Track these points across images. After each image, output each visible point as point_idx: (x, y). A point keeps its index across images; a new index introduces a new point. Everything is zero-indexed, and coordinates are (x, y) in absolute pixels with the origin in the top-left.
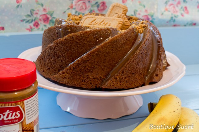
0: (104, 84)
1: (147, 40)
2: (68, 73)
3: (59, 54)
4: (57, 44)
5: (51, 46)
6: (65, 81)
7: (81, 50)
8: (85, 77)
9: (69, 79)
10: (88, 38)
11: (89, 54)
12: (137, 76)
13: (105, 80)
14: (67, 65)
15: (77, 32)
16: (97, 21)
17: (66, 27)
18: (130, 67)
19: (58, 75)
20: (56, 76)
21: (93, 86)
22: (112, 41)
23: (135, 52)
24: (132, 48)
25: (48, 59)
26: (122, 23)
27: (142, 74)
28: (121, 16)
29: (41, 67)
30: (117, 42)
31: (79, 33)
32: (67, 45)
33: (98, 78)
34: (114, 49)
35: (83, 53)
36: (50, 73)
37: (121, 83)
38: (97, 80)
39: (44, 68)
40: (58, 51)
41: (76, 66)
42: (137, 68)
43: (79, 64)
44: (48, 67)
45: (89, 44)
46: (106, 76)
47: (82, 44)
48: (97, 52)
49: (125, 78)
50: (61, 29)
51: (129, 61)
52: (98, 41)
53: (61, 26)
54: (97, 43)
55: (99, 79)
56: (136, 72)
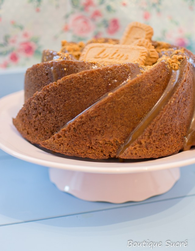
0: (123, 152)
1: (185, 81)
2: (66, 137)
3: (51, 107)
4: (48, 91)
5: (38, 94)
6: (62, 148)
7: (85, 100)
8: (93, 143)
9: (68, 145)
10: (95, 81)
11: (98, 107)
12: (172, 138)
13: (123, 145)
14: (64, 124)
15: (77, 71)
16: (107, 52)
17: (60, 65)
18: (161, 124)
19: (51, 139)
20: (48, 140)
21: (105, 155)
22: (132, 85)
23: (168, 101)
24: (164, 95)
25: (34, 114)
26: (147, 55)
27: (180, 133)
28: (144, 42)
29: (25, 126)
30: (139, 86)
31: (80, 74)
32: (63, 93)
33: (113, 142)
34: (136, 97)
35: (88, 105)
36: (39, 137)
37: (147, 149)
38: (111, 146)
39: (29, 128)
40: (49, 102)
41: (78, 126)
42: (171, 125)
43: (83, 123)
44: (35, 126)
45: (97, 90)
46: (125, 139)
47: (86, 91)
48: (110, 102)
49: (154, 141)
50: (52, 68)
51: (159, 116)
52: (111, 86)
53: (53, 62)
54: (109, 89)
55: (115, 144)
56: (170, 132)
